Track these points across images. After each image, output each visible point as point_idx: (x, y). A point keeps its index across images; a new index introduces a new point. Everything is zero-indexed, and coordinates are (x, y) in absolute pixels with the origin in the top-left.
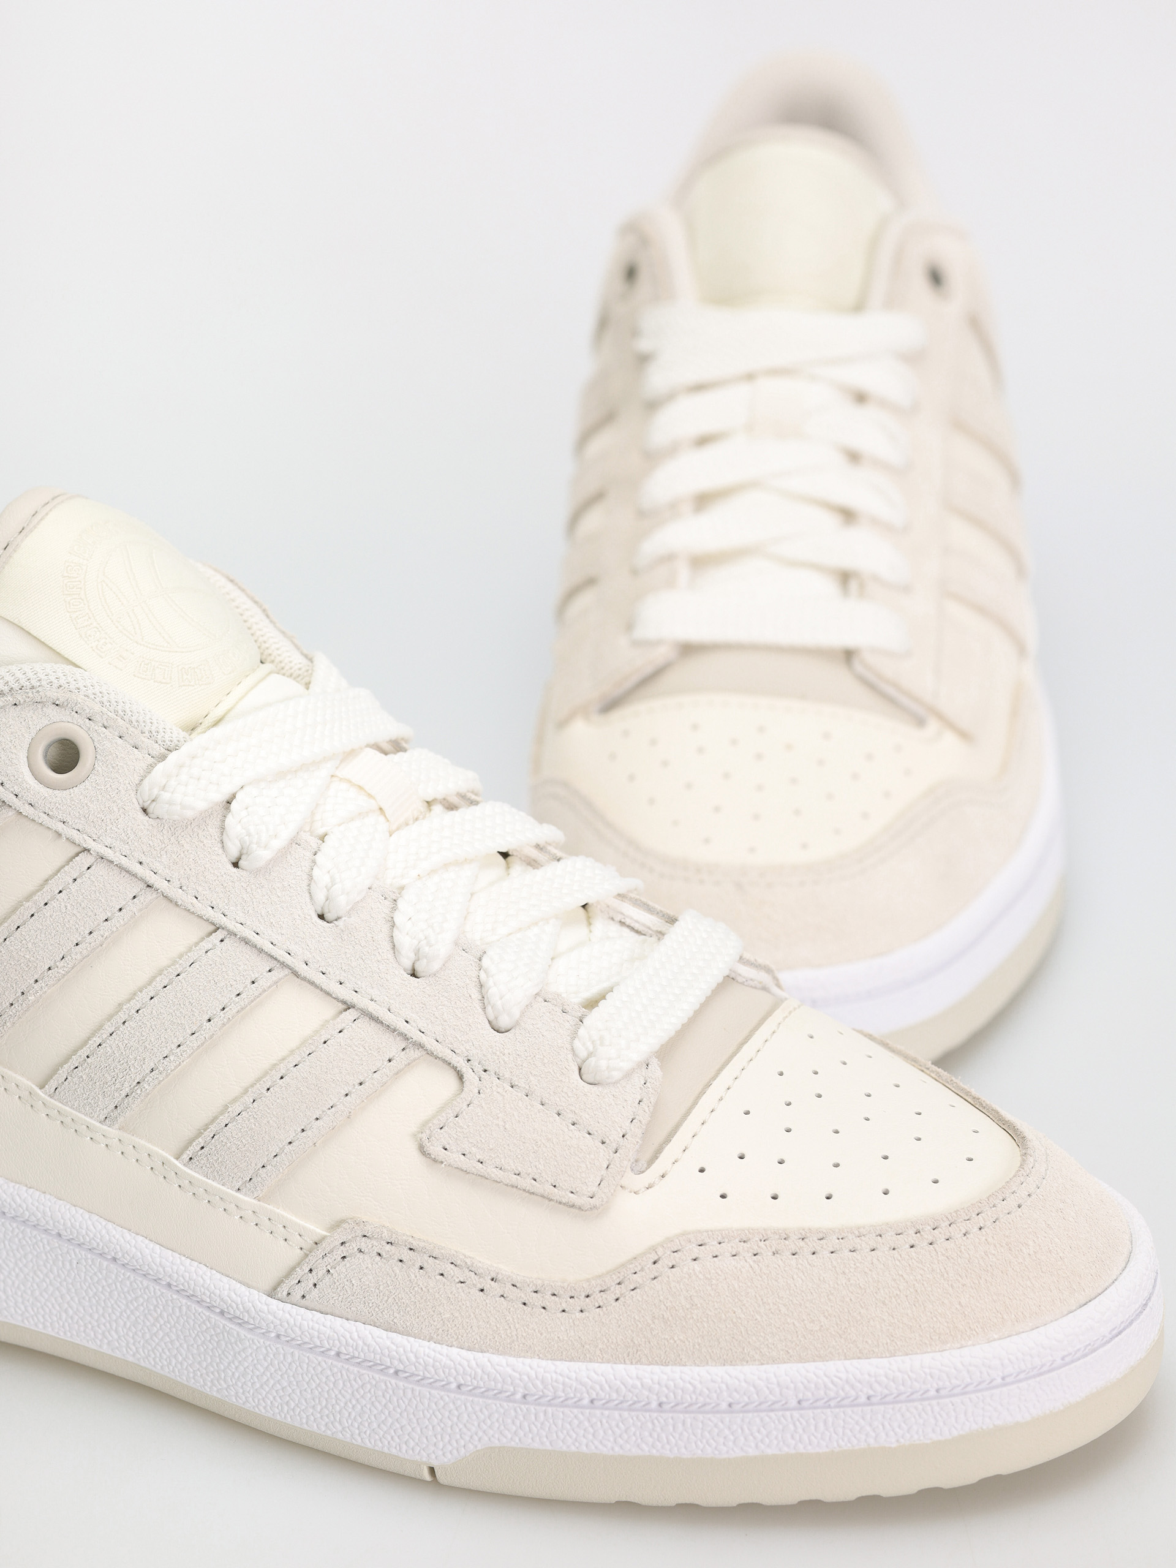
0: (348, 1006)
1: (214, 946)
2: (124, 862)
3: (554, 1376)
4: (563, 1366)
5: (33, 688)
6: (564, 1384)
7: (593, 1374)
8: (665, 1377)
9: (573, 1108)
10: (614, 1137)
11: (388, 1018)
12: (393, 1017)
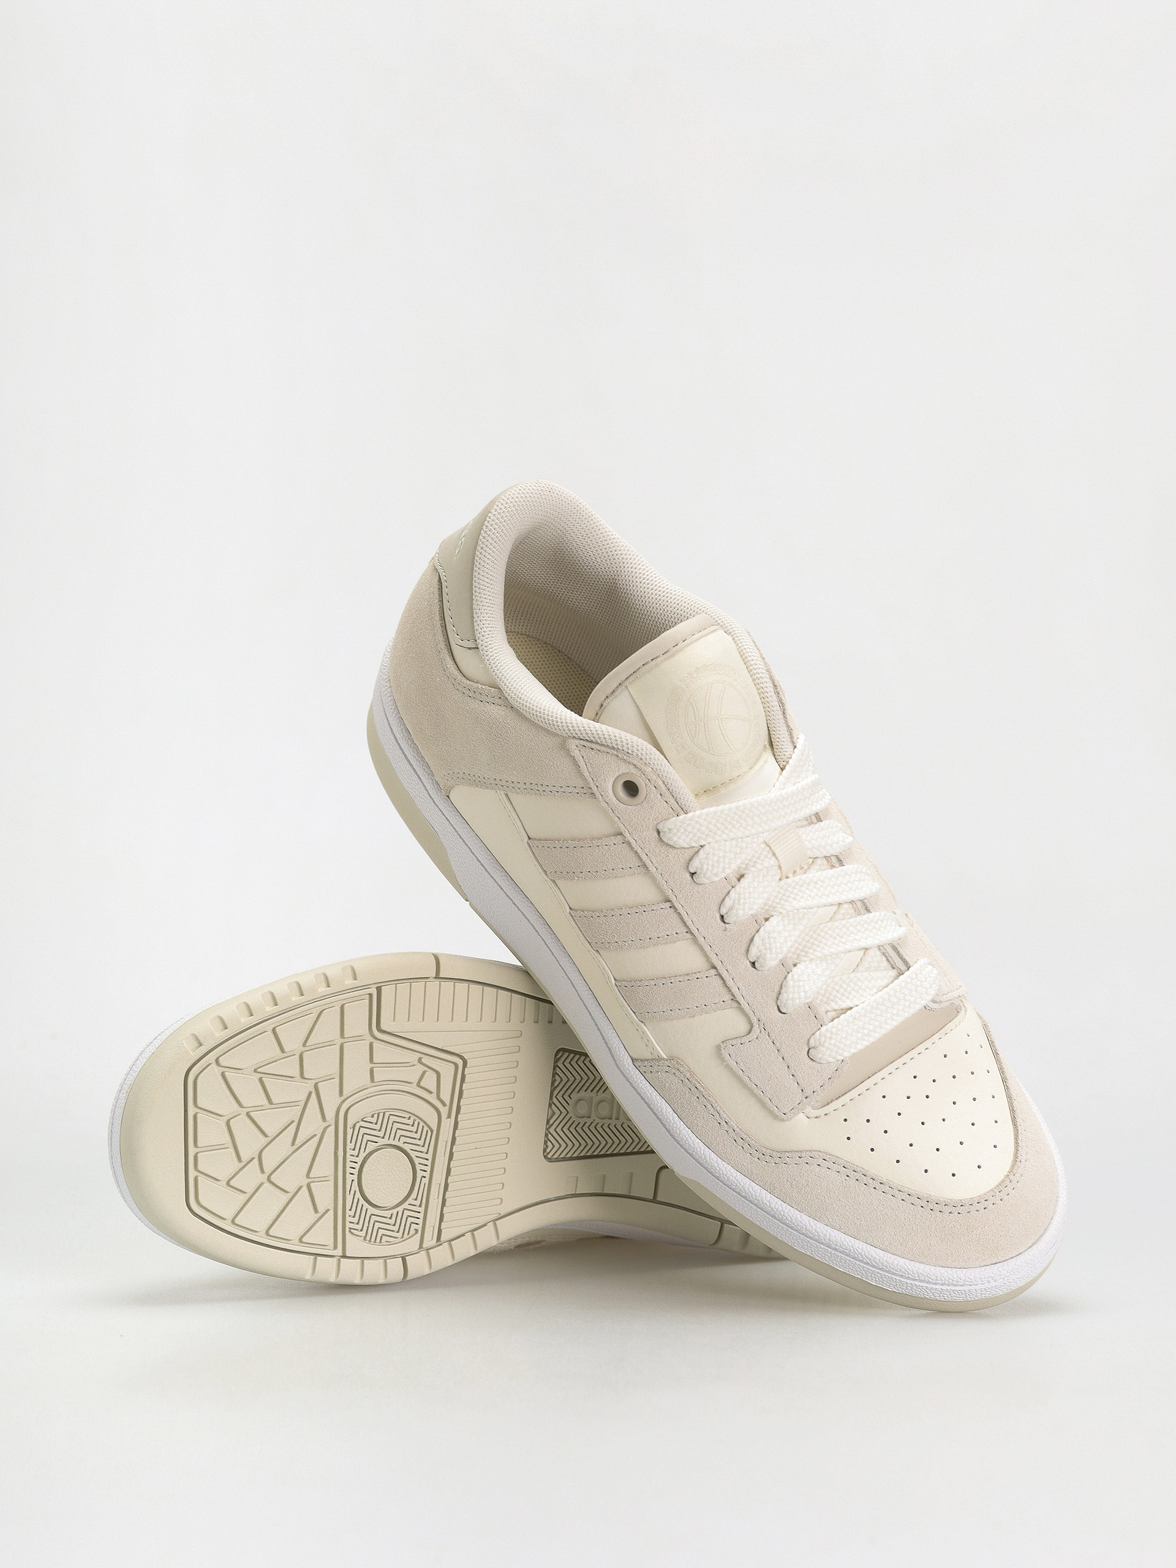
0: (714, 967)
1: (666, 909)
2: (639, 851)
3: (734, 1179)
4: (739, 1176)
5: (641, 759)
6: (736, 1184)
7: (751, 1188)
8: (781, 1209)
9: (796, 1069)
10: (808, 1092)
11: (730, 983)
12: (733, 984)
